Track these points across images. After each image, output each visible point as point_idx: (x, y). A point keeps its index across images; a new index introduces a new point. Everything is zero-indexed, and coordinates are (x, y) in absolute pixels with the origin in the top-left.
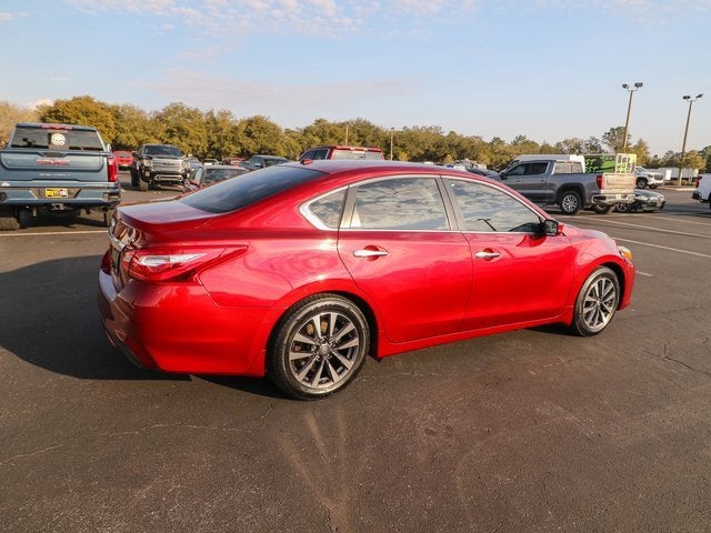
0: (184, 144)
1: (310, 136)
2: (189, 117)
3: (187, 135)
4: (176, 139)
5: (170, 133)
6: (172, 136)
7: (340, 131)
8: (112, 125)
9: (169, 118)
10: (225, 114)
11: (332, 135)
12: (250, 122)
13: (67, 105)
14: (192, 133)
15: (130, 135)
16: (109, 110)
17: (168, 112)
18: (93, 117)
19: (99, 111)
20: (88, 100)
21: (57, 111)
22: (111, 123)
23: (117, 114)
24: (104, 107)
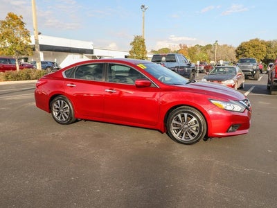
13: (246, 43)
15: (274, 54)
16: (265, 44)
18: (257, 48)
19: (260, 45)
20: (257, 40)
21: (242, 47)
22: (265, 49)
23: (269, 45)
24: (263, 43)
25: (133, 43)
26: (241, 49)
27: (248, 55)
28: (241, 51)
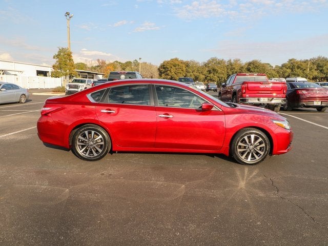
0: (215, 77)
1: (284, 69)
2: (219, 63)
3: (217, 72)
4: (212, 75)
5: (210, 72)
6: (210, 73)
7: (304, 65)
8: (185, 70)
9: (210, 65)
10: (236, 61)
11: (298, 67)
12: (250, 64)
13: (168, 62)
14: (220, 71)
15: (192, 74)
16: (184, 63)
17: (209, 62)
18: (177, 67)
19: (180, 64)
20: (176, 59)
21: (164, 65)
22: (184, 69)
23: (187, 65)
24: (182, 62)
25: (57, 56)
26: (164, 68)
27: (170, 74)
28: (163, 70)
